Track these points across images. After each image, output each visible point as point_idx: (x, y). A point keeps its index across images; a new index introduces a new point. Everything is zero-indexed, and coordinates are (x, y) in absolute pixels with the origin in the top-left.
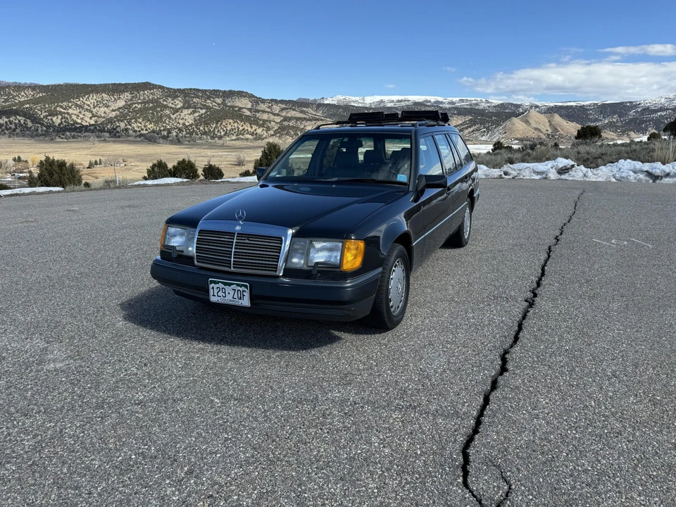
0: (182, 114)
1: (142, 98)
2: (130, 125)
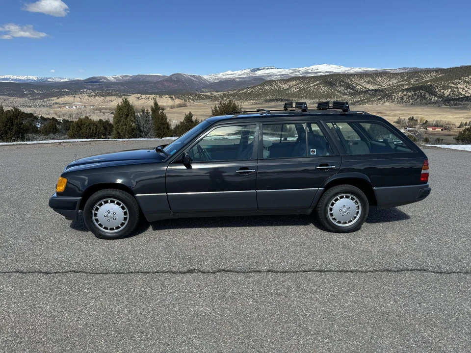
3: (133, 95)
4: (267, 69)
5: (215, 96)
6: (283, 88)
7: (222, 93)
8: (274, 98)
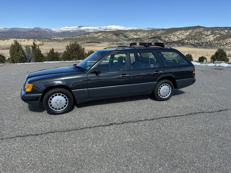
0: (209, 37)
1: (195, 31)
2: (189, 41)
3: (11, 39)
4: (87, 26)
5: (60, 40)
6: (95, 36)
7: (63, 38)
8: (91, 41)
